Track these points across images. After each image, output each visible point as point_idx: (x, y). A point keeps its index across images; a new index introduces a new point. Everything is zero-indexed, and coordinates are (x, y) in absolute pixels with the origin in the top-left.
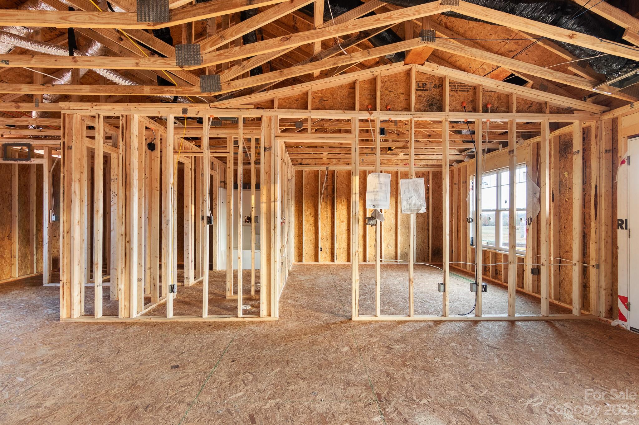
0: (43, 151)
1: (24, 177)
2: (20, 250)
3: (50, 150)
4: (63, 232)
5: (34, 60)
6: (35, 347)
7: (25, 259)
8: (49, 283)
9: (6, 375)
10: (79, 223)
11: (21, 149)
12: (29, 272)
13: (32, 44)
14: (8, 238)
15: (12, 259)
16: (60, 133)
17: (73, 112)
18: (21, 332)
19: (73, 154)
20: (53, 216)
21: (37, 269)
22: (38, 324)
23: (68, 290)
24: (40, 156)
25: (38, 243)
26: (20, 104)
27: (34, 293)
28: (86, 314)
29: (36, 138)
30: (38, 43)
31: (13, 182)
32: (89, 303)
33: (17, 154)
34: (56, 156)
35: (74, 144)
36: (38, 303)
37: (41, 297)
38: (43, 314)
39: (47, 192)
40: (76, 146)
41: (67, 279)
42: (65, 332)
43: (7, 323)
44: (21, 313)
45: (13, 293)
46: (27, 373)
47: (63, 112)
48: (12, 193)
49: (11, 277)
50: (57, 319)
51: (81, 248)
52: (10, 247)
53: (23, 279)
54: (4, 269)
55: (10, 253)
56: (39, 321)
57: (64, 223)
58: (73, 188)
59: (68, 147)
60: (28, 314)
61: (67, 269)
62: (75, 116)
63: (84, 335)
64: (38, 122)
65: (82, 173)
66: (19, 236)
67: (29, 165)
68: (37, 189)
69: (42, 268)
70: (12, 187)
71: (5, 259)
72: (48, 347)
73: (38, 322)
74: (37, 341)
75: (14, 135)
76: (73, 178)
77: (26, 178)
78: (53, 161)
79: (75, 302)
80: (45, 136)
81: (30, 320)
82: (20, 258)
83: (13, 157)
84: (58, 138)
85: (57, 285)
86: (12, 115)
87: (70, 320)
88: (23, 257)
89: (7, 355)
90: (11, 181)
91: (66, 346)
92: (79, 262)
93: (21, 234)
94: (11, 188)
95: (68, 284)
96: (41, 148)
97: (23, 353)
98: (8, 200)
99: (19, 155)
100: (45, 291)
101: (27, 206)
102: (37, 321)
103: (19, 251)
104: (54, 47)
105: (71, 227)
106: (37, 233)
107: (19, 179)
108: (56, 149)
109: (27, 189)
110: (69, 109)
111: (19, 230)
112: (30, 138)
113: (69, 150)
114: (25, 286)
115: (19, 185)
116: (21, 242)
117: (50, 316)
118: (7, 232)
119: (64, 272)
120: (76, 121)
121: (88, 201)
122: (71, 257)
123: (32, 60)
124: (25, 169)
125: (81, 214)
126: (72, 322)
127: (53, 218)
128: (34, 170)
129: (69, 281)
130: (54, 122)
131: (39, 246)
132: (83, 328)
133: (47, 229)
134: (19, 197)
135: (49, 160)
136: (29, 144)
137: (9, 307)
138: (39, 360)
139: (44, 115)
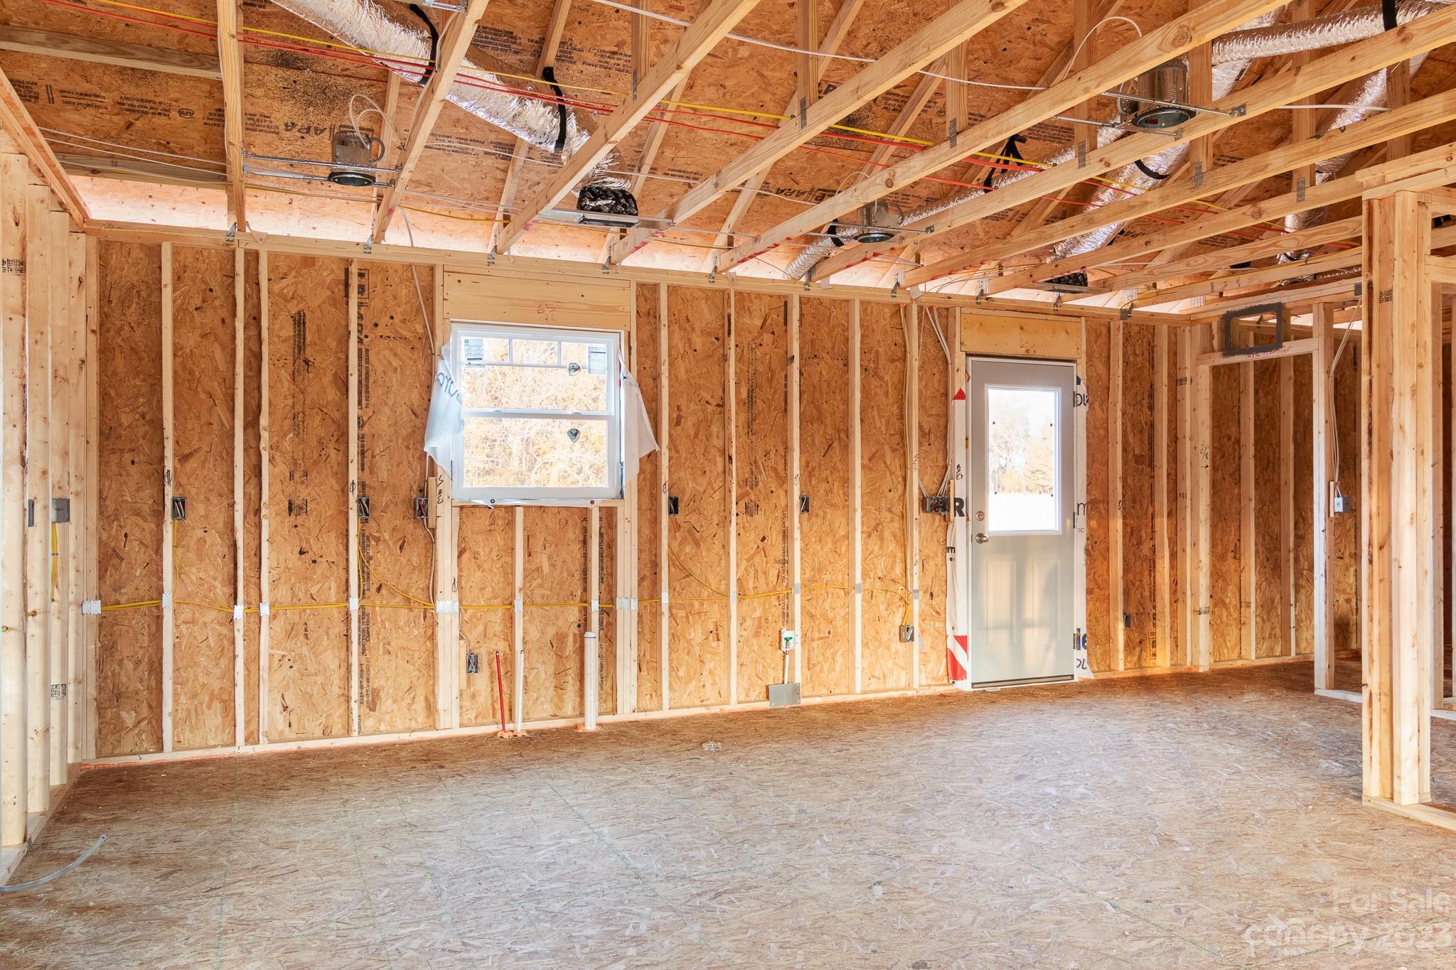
0: (1310, 316)
1: (1267, 393)
2: (1258, 587)
3: (1329, 310)
4: (1370, 545)
5: (1299, 79)
6: (1302, 853)
7: (1269, 612)
8: (1328, 688)
9: (1247, 899)
10: (1414, 519)
11: (1258, 322)
12: (1278, 650)
13: (1290, 37)
14: (1232, 554)
15: (1243, 609)
16: (1356, 257)
17: (1392, 188)
18: (1271, 804)
19: (1396, 314)
20: (1336, 499)
21: (1297, 645)
22: (1309, 794)
23: (1385, 717)
24: (1304, 333)
25: (1298, 575)
26: (1264, 205)
27: (1292, 709)
28: (1437, 802)
29: (1294, 284)
30: (1306, 25)
31: (1242, 410)
32: (1443, 770)
33: (1252, 334)
34: (1344, 326)
35: (1397, 284)
36: (1306, 737)
37: (1311, 723)
38: (1320, 771)
39: (1322, 429)
40: (1403, 289)
41: (1380, 684)
42: (1376, 835)
43: (1238, 772)
44: (1268, 755)
45: (1247, 698)
46: (1290, 914)
47: (1366, 196)
48: (1242, 439)
49: (1240, 657)
50: (1356, 794)
51: (1420, 596)
52: (1237, 579)
53: (1266, 666)
54: (1226, 633)
55: (1237, 595)
56: (1310, 785)
57: (1371, 518)
58: (1394, 416)
59: (1381, 294)
60: (1284, 761)
61: (1380, 652)
62: (1399, 199)
63: (1432, 864)
64: (1301, 239)
65: (1420, 366)
66: (1257, 552)
67: (1278, 360)
68: (1295, 424)
69: (1310, 642)
70: (1242, 424)
71: (1227, 609)
72: (1335, 864)
73: (1307, 789)
74: (1308, 839)
75: (1245, 288)
76: (1396, 386)
77: (1270, 398)
78: (1337, 342)
79: (1403, 756)
80: (1316, 276)
81: (1287, 778)
82: (1260, 609)
83: (1243, 346)
84: (1352, 272)
85: (1352, 697)
86: (1243, 238)
87: (1388, 806)
88: (1267, 607)
89: (1246, 851)
90: (1239, 407)
91: (1384, 879)
92: (1415, 636)
93: (1260, 548)
94: (1239, 426)
95: (1383, 698)
96: (1308, 309)
97: (1278, 859)
98: (1234, 458)
99: (1256, 337)
100: (1320, 709)
101: (1274, 470)
102: (1305, 785)
103: (1256, 590)
104: (1344, 19)
105: (1389, 532)
106: (1297, 546)
107: (1257, 401)
108: (1343, 306)
109: (1273, 426)
110: (1383, 182)
111: (1257, 536)
112: (1280, 288)
113: (1384, 303)
114: (1272, 686)
115: (1257, 415)
116: (1261, 567)
117: (1337, 782)
118: (1231, 539)
119: (1372, 661)
120: (1404, 213)
121: (1435, 451)
122: (1391, 620)
123: (1295, 82)
124: (1267, 372)
125: (1419, 491)
126: (1397, 816)
127: (1338, 504)
128: (1288, 373)
129: (1387, 690)
130: (1339, 230)
131: (1302, 582)
132: (1427, 842)
133: (1322, 534)
134: (1255, 449)
135: (1325, 341)
136: (1279, 304)
137: (1242, 733)
138: (1318, 891)
139: (1314, 219)
